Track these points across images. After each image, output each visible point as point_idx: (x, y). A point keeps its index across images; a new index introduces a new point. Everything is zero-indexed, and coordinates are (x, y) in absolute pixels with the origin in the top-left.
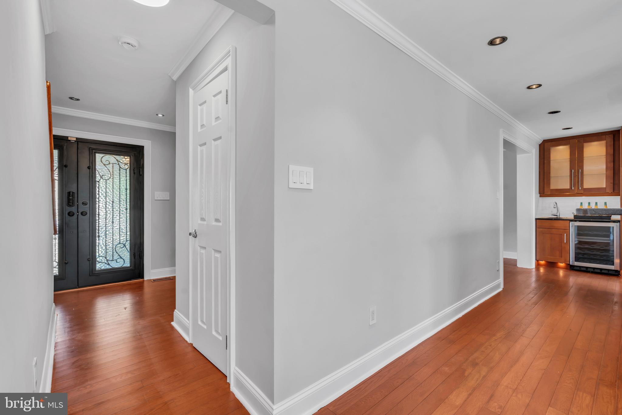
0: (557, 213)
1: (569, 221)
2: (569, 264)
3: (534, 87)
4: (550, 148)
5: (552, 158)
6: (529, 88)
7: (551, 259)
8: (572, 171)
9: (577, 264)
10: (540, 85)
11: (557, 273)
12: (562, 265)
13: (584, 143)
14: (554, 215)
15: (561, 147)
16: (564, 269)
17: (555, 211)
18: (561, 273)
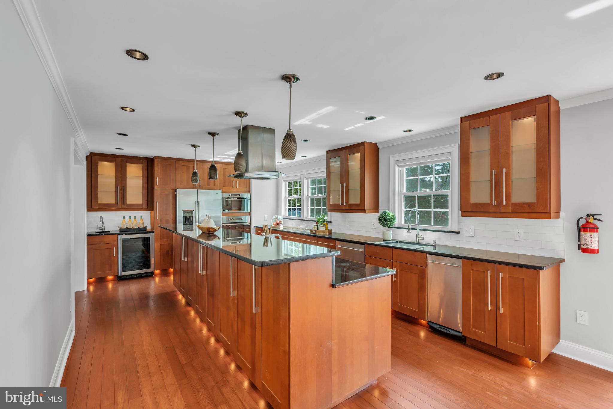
0: (103, 227)
1: (117, 235)
2: (118, 276)
3: (128, 109)
4: (97, 162)
5: (99, 173)
6: (122, 108)
7: (100, 275)
8: (118, 187)
9: (124, 273)
10: (134, 110)
11: (106, 287)
12: (110, 278)
13: (127, 163)
14: (100, 229)
15: (106, 163)
16: (113, 282)
17: (100, 225)
18: (110, 286)
